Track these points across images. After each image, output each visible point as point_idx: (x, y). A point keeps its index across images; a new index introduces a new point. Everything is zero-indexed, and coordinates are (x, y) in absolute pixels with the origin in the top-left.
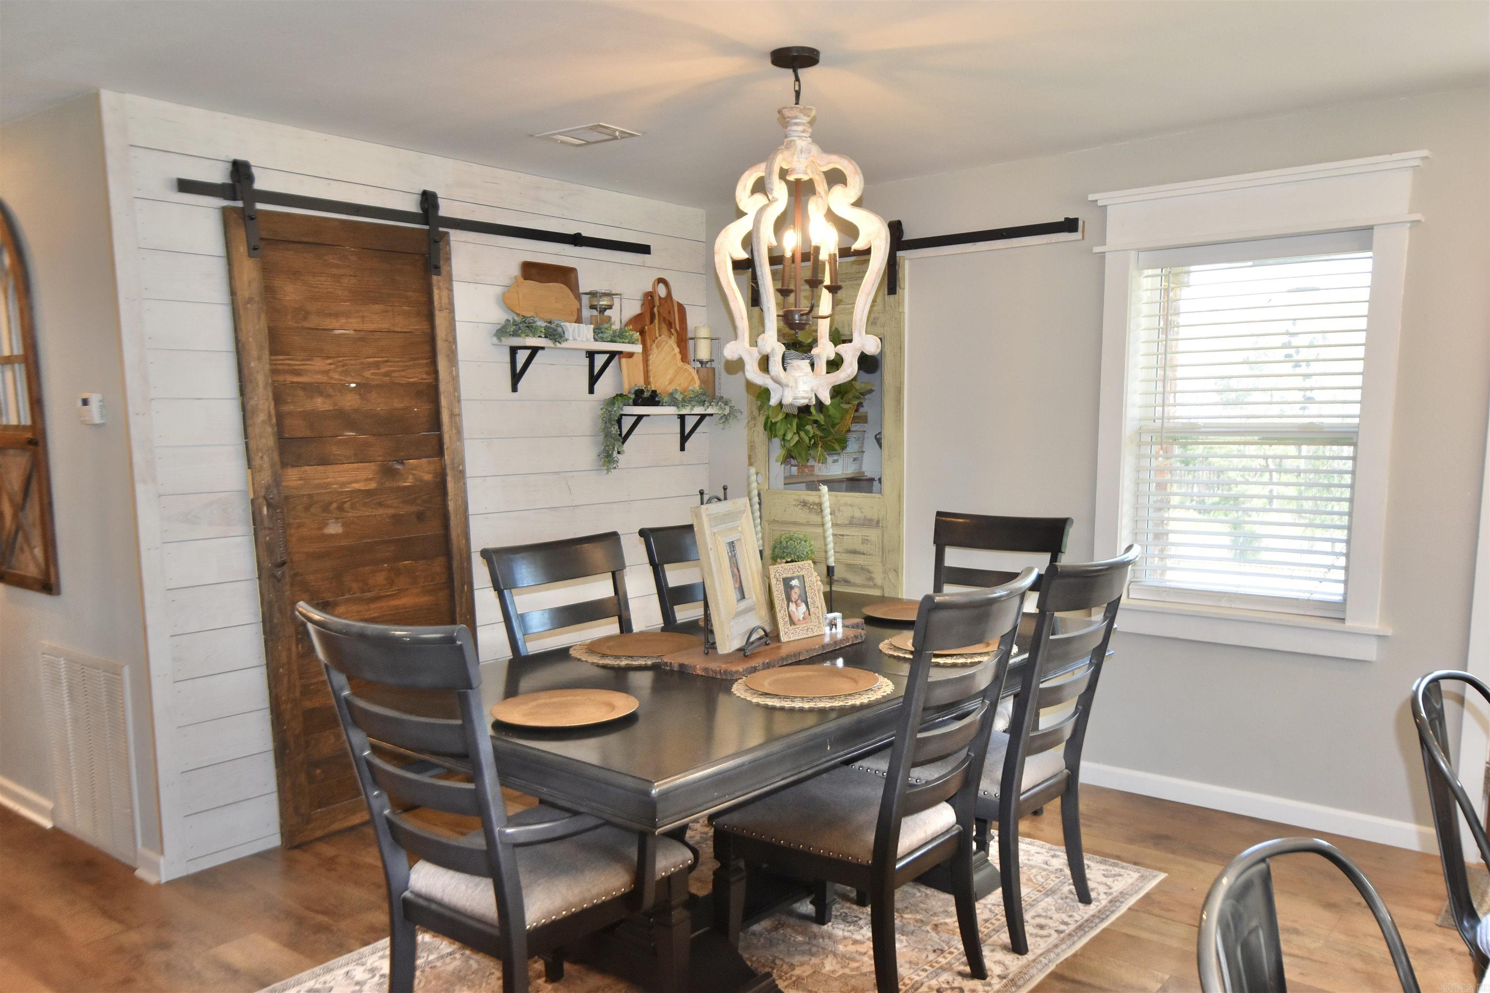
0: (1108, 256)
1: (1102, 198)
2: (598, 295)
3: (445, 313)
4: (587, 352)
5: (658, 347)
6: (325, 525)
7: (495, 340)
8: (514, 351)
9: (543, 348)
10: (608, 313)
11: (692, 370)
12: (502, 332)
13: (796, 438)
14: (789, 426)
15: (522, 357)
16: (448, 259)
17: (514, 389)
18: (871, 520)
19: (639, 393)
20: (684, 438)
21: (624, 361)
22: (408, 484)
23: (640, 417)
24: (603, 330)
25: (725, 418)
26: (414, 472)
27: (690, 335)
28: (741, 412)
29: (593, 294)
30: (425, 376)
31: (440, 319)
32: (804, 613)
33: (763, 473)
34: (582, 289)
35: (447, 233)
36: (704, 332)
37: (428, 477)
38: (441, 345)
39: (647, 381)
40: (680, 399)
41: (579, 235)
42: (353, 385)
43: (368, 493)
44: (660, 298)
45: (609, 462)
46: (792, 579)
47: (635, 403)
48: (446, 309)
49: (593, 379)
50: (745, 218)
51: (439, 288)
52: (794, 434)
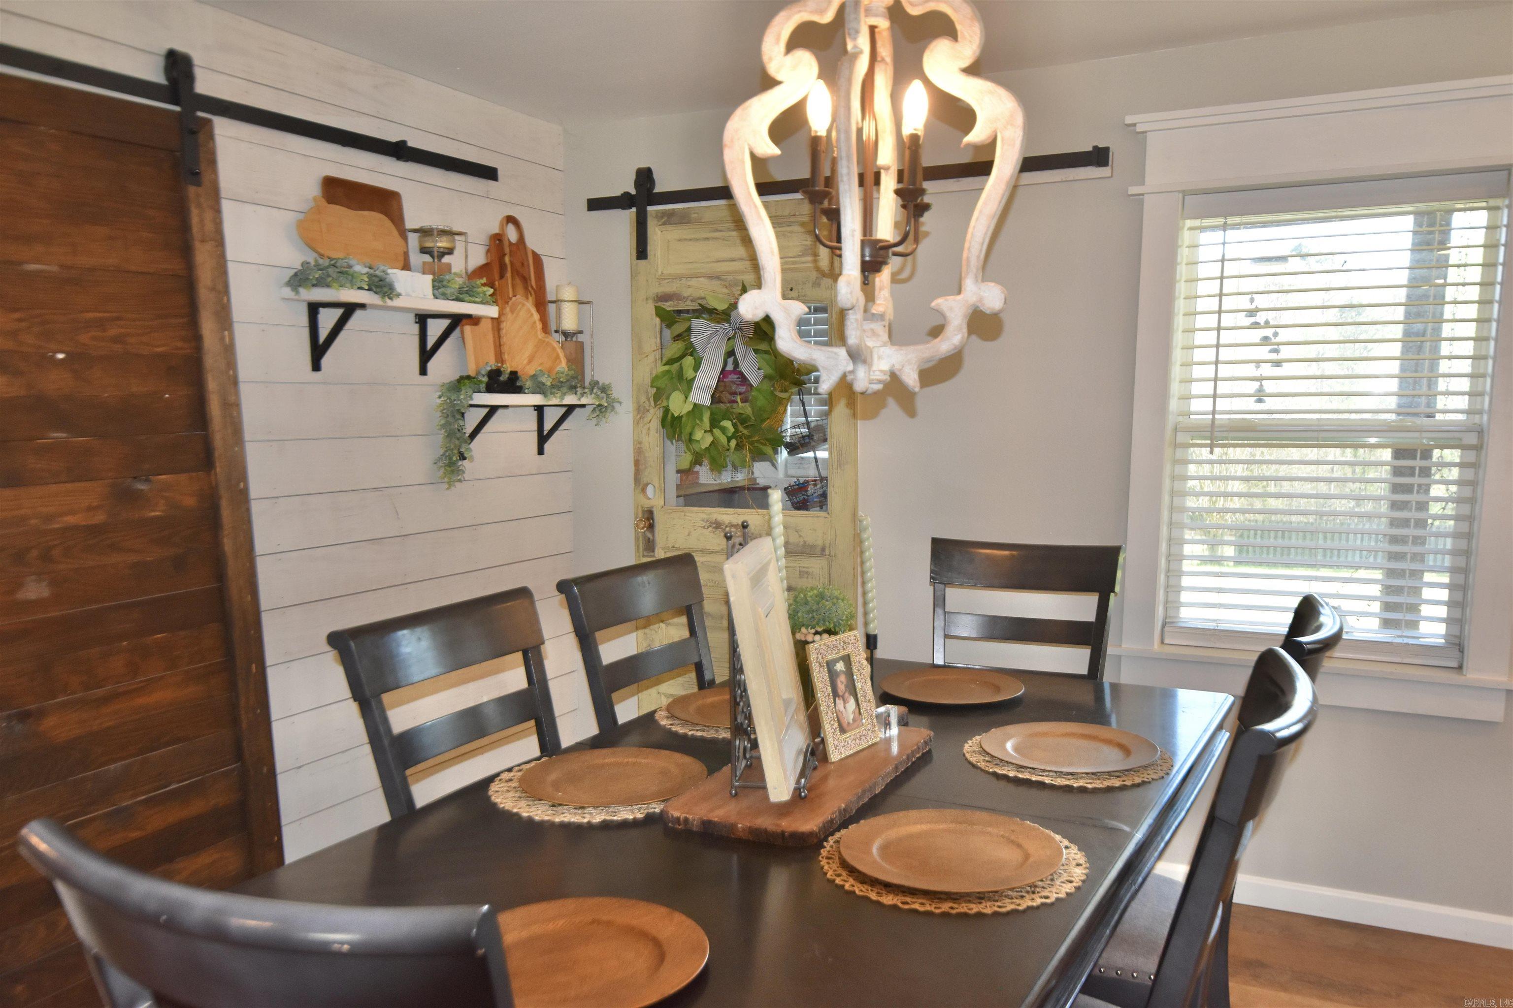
0: (1148, 201)
1: (1142, 121)
2: (435, 233)
3: (209, 246)
4: (416, 315)
5: (512, 311)
6: (20, 586)
7: (288, 292)
8: (314, 309)
9: (362, 306)
10: (446, 259)
11: (556, 345)
12: (299, 280)
13: (709, 439)
14: (698, 422)
15: (327, 319)
16: (212, 162)
17: (316, 366)
18: (813, 547)
19: (494, 375)
20: (543, 438)
21: (468, 329)
22: (157, 513)
23: (493, 410)
24: (445, 283)
25: (601, 410)
26: (167, 494)
27: (550, 296)
28: (620, 403)
29: (425, 232)
30: (179, 344)
31: (203, 255)
32: (854, 712)
33: (657, 485)
34: (411, 222)
35: (209, 121)
36: (568, 293)
37: (190, 502)
38: (204, 294)
39: (499, 356)
40: (549, 384)
41: (403, 143)
42: (61, 356)
43: (93, 530)
44: (510, 244)
45: (453, 472)
46: (836, 661)
47: (490, 390)
48: (211, 240)
49: (426, 355)
50: (776, 90)
51: (199, 206)
52: (706, 431)
